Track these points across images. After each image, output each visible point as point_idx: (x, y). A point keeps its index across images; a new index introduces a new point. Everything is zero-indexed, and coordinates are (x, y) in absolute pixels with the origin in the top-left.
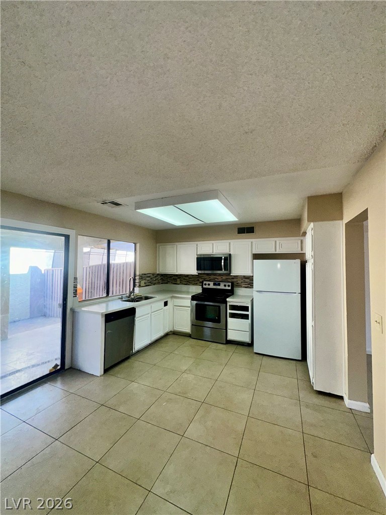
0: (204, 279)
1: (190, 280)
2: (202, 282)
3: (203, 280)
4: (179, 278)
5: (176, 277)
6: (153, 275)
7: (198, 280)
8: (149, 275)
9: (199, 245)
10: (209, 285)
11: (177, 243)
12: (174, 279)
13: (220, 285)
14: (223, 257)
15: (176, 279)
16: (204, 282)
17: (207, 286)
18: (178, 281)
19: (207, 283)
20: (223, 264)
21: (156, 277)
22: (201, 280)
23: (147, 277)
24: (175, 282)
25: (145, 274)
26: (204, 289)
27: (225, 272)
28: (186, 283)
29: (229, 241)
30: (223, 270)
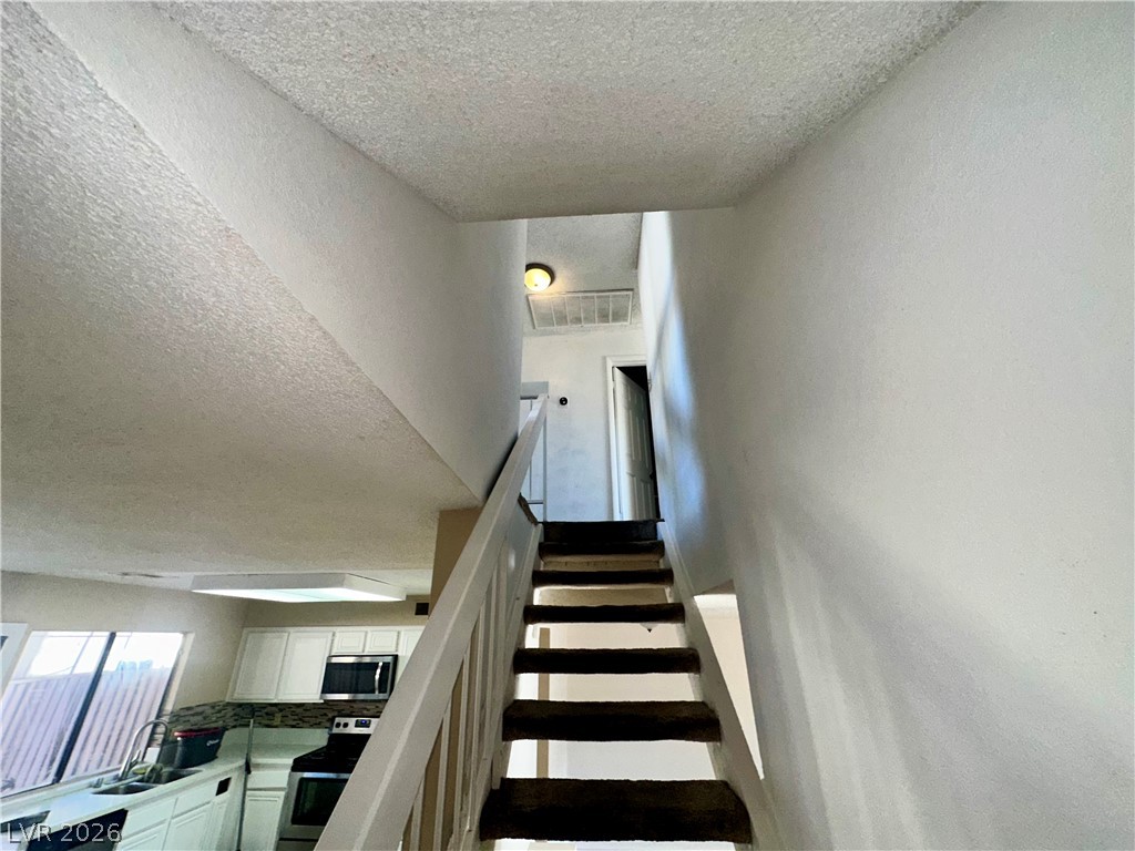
0: (339, 711)
1: (308, 714)
2: (332, 720)
3: (336, 714)
4: (281, 710)
5: (274, 709)
6: (213, 707)
7: (325, 715)
8: (200, 710)
9: (337, 635)
10: (346, 725)
11: (291, 629)
12: (267, 714)
13: (368, 726)
14: (381, 664)
15: (273, 714)
16: (337, 720)
17: (341, 730)
18: (277, 720)
19: (342, 720)
20: (377, 677)
21: (219, 711)
22: (330, 716)
23: (193, 715)
24: (269, 722)
25: (188, 709)
26: (333, 737)
27: (382, 696)
28: (294, 723)
29: (398, 628)
30: (377, 692)
